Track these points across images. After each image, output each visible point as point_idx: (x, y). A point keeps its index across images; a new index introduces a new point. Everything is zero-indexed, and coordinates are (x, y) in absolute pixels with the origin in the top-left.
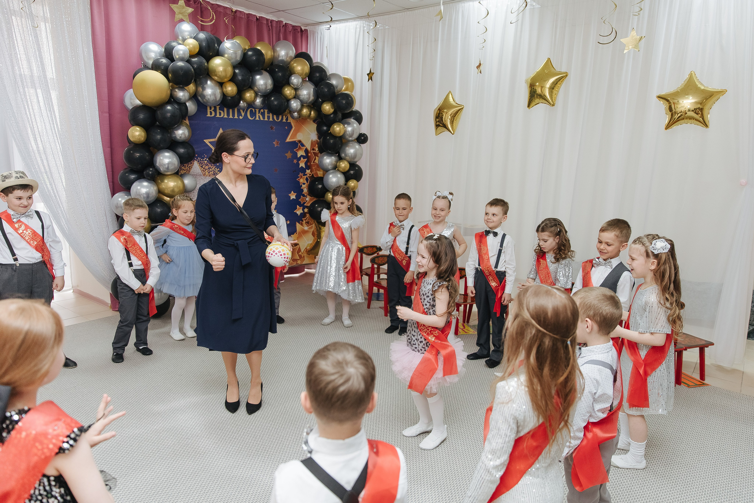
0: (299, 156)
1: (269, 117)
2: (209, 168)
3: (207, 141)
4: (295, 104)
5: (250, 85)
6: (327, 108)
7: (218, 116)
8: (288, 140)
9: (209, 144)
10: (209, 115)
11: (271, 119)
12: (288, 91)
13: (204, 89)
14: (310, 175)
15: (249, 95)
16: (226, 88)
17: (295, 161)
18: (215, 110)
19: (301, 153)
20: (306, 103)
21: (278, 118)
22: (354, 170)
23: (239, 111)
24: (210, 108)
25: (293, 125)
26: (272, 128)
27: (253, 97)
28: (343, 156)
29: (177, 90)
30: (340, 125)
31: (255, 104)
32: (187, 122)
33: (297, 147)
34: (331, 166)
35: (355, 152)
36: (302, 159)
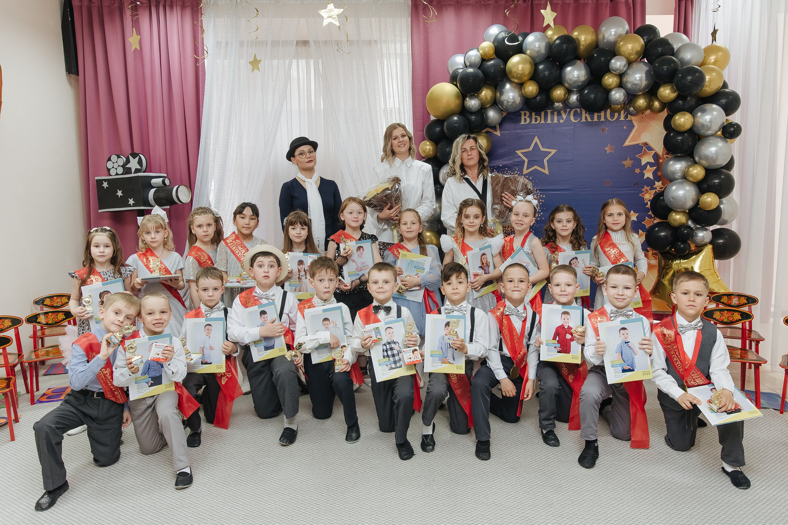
0: (643, 162)
1: (599, 117)
3: (519, 152)
4: (617, 95)
5: (559, 81)
6: (666, 92)
7: (533, 122)
8: (627, 143)
9: (521, 155)
10: (523, 122)
11: (602, 119)
12: (610, 80)
13: (502, 94)
14: (660, 188)
15: (559, 93)
16: (524, 89)
17: (638, 171)
18: (530, 117)
19: (646, 159)
20: (640, 91)
21: (612, 116)
22: (719, 178)
23: (559, 114)
24: (525, 114)
25: (635, 123)
26: (603, 130)
27: (565, 95)
28: (697, 159)
29: (467, 99)
30: (685, 115)
31: (569, 103)
32: (498, 133)
33: (641, 152)
34: (678, 175)
35: (716, 151)
36: (648, 167)
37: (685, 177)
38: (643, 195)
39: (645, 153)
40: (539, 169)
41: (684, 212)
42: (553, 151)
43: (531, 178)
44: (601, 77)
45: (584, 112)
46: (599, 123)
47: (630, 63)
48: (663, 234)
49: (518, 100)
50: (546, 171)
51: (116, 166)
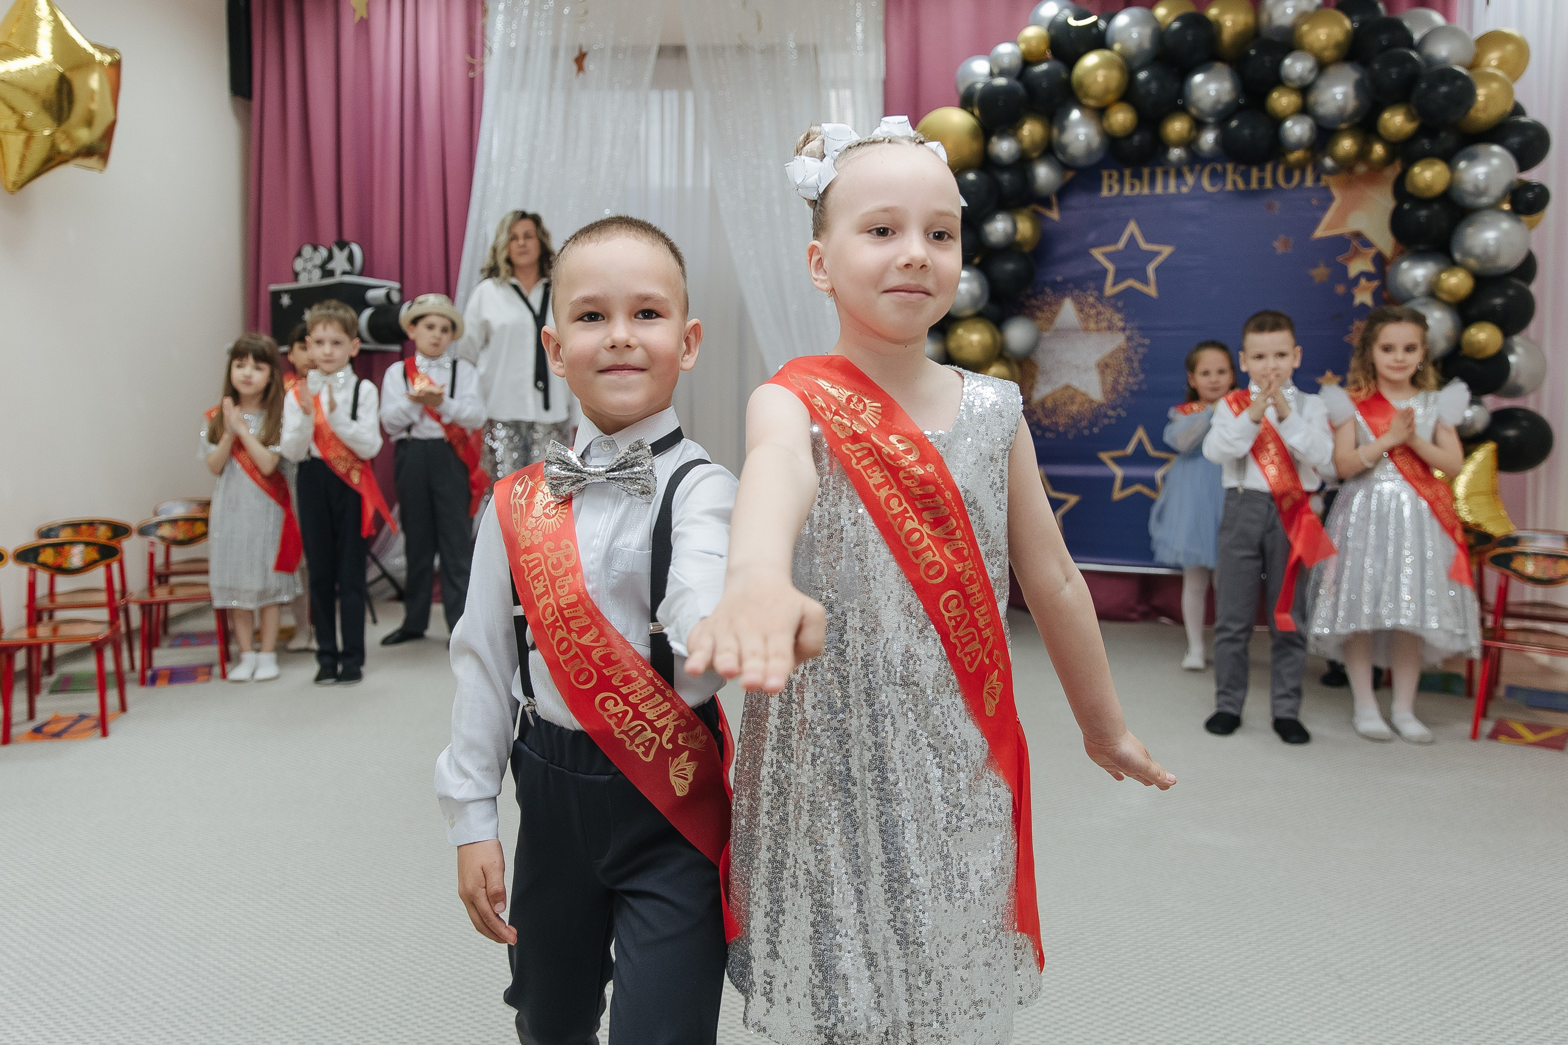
0: (1353, 272)
1: (1261, 181)
2: (1099, 314)
3: (1097, 253)
4: (1297, 129)
5: (1179, 103)
6: (1396, 121)
7: (1127, 191)
8: (1320, 233)
9: (1101, 259)
10: (1105, 193)
11: (1268, 184)
12: (1282, 100)
13: (1062, 129)
15: (1177, 127)
16: (1108, 119)
17: (1340, 290)
18: (1121, 181)
20: (1343, 121)
21: (1289, 177)
22: (1502, 295)
23: (1180, 175)
24: (1110, 177)
25: (1336, 192)
26: (1270, 207)
27: (1190, 130)
28: (1457, 256)
29: (994, 139)
30: (1434, 164)
31: (1199, 149)
32: (1054, 215)
33: (1347, 250)
34: (1422, 289)
35: (1497, 239)
36: (1363, 281)
37: (1433, 293)
39: (1356, 254)
40: (1138, 285)
42: (1166, 251)
43: (1120, 304)
44: (1265, 94)
45: (1230, 167)
46: (1261, 192)
47: (1322, 66)
49: (1096, 141)
50: (1152, 291)
51: (309, 266)
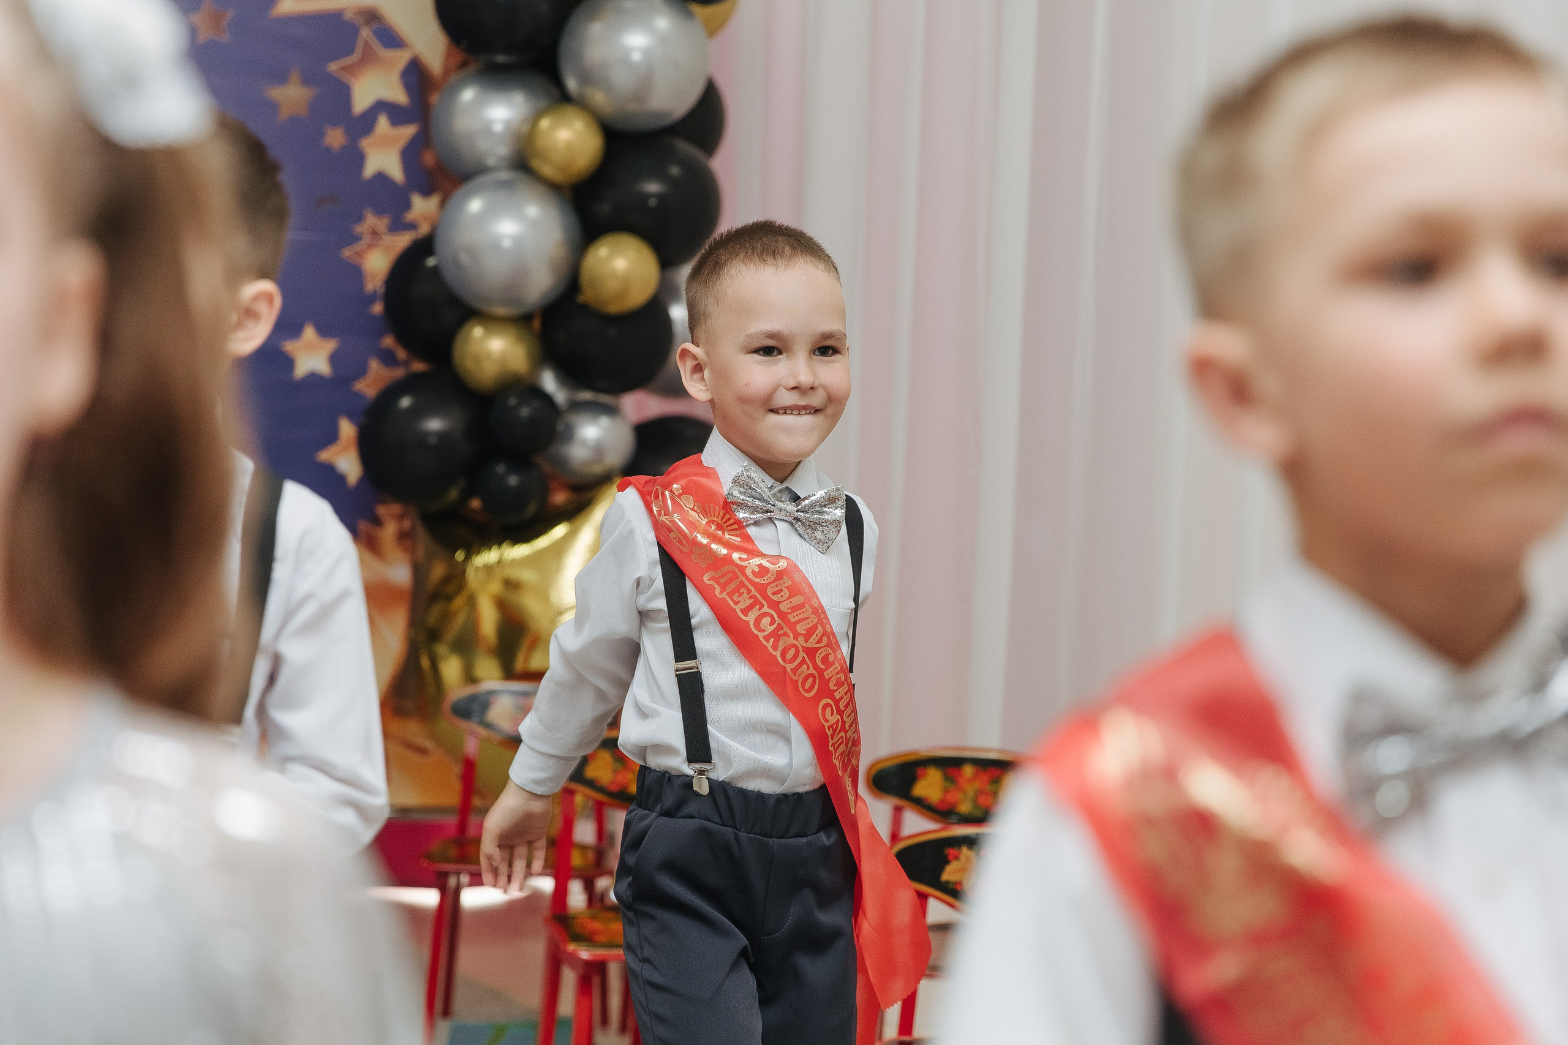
0: (361, 100)
8: (290, 5)
17: (334, 138)
19: (375, 85)
22: (660, 174)
28: (572, 84)
33: (351, 52)
34: (497, 151)
35: (647, 52)
36: (383, 123)
37: (522, 161)
38: (359, 254)
39: (368, 58)
41: (522, 321)
48: (434, 425)
